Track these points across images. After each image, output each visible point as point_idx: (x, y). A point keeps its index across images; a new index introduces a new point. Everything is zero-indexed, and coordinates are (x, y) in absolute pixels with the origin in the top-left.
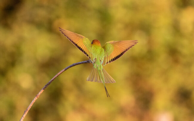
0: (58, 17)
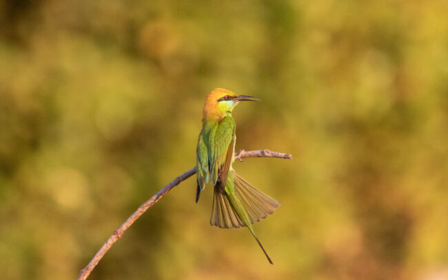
0: (153, 16)
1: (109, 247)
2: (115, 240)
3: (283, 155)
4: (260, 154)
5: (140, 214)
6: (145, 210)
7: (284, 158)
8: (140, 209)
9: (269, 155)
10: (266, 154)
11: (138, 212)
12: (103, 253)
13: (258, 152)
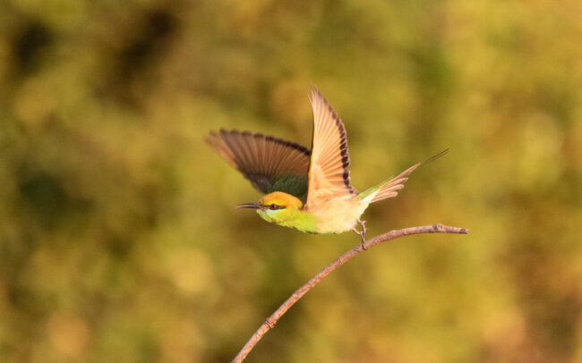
0: (288, 75)
1: (259, 338)
2: (266, 330)
3: (459, 229)
4: (433, 230)
5: (295, 301)
6: (300, 297)
7: (460, 233)
8: (294, 295)
9: (443, 230)
10: (440, 229)
11: (292, 298)
12: (252, 346)
13: (430, 227)
